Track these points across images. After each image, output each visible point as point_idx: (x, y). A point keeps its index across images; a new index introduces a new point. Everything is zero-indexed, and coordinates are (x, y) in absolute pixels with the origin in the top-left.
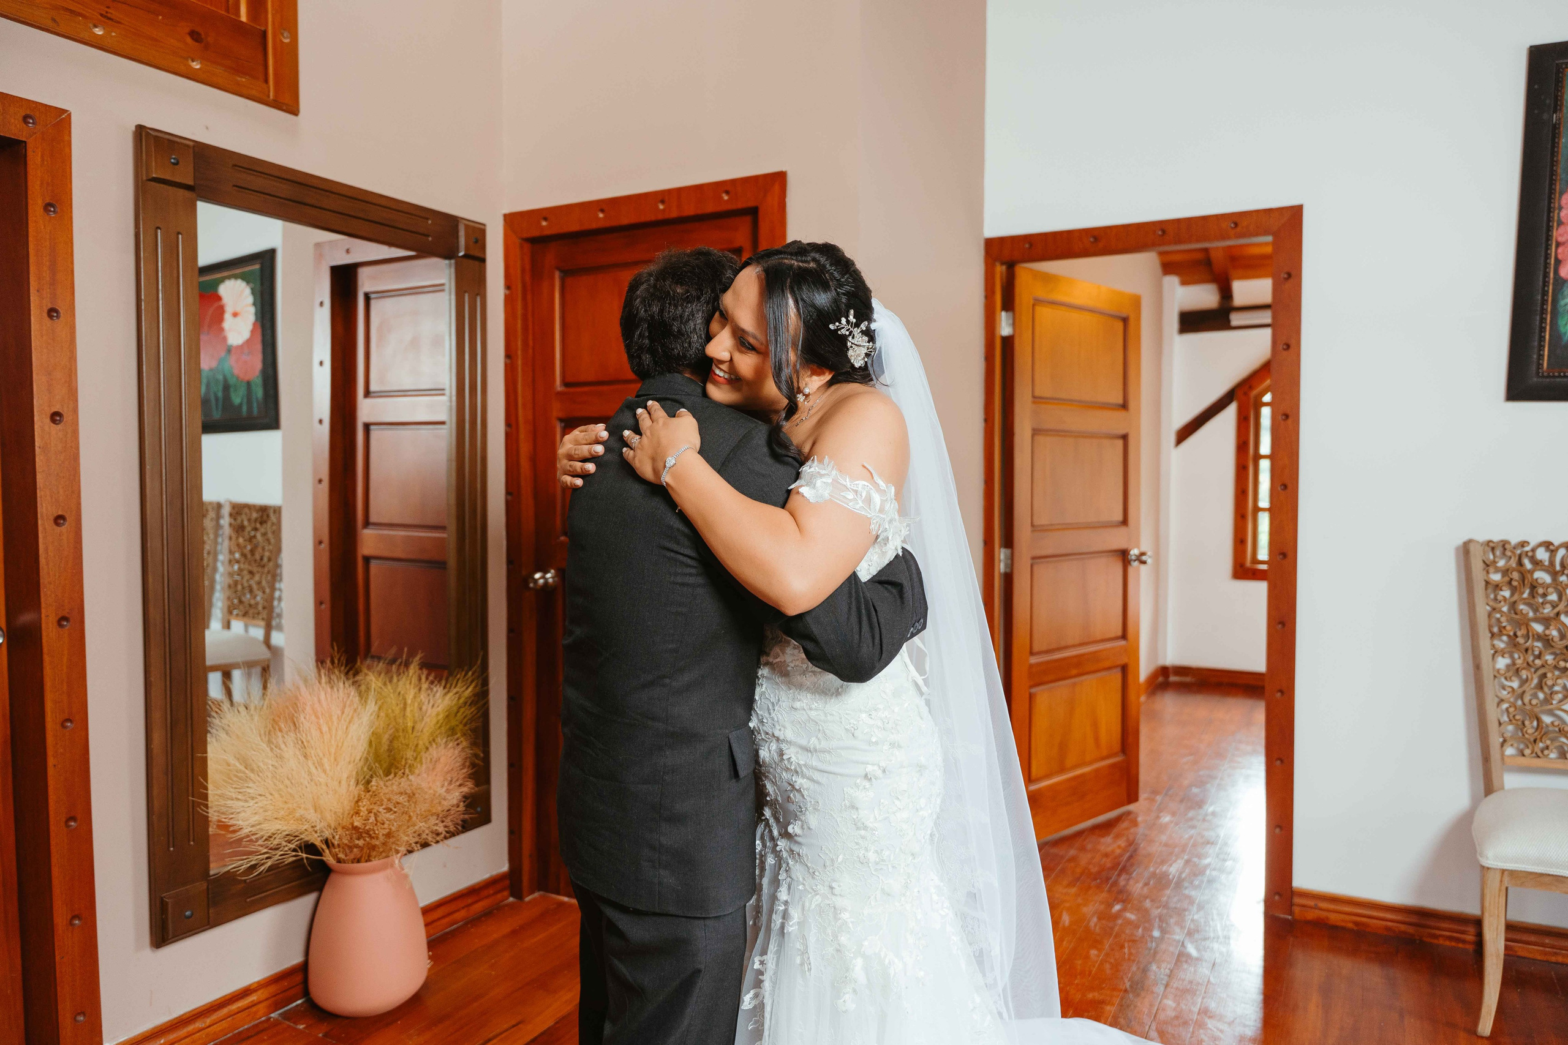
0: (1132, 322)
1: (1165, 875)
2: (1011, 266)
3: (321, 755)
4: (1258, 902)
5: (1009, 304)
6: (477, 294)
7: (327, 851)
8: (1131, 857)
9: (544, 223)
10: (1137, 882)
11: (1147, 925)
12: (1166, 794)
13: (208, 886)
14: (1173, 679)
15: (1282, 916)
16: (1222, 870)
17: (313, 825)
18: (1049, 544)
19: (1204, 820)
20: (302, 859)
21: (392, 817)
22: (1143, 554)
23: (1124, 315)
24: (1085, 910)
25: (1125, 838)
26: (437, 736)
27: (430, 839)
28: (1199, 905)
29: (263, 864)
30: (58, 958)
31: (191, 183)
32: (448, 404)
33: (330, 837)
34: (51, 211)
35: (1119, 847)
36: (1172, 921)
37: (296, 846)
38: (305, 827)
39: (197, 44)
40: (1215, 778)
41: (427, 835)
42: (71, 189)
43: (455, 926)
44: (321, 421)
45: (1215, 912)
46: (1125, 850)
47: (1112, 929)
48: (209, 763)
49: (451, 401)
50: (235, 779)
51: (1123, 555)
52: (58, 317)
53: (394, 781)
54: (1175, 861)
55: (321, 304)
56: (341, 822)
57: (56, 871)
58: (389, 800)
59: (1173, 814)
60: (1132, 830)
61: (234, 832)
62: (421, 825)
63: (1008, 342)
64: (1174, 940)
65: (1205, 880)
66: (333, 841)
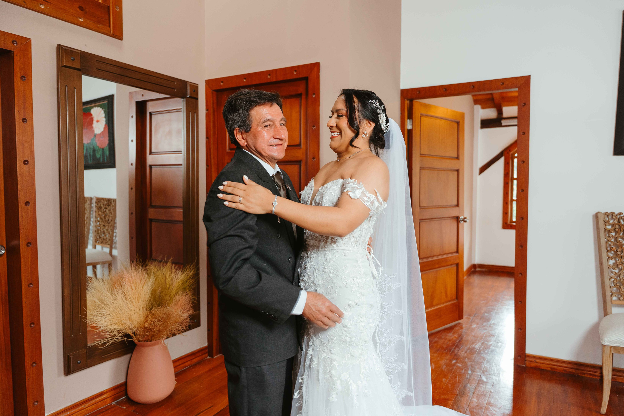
0: (461, 124)
1: (474, 348)
2: (411, 101)
3: (132, 298)
4: (512, 360)
5: (410, 117)
6: (195, 113)
7: (135, 337)
8: (460, 341)
9: (222, 84)
10: (462, 351)
11: (466, 369)
12: (475, 316)
13: (87, 351)
14: (478, 269)
15: (521, 365)
16: (497, 347)
17: (129, 326)
18: (427, 214)
19: (490, 326)
20: (125, 340)
21: (161, 323)
22: (465, 218)
23: (458, 121)
24: (441, 362)
25: (457, 334)
26: (178, 291)
27: (176, 332)
28: (487, 360)
29: (109, 342)
30: (27, 379)
31: (79, 68)
32: (183, 157)
33: (136, 331)
34: (24, 79)
35: (455, 337)
36: (476, 367)
37: (122, 335)
38: (126, 327)
39: (82, 11)
40: (495, 309)
41: (175, 330)
42: (31, 71)
43: (186, 368)
44: (132, 164)
45: (494, 363)
46: (457, 338)
47: (452, 370)
48: (87, 301)
49: (184, 156)
50: (98, 308)
51: (457, 219)
52: (26, 122)
53: (161, 309)
54: (478, 343)
55: (132, 117)
56: (140, 325)
57: (26, 345)
58: (159, 316)
59: (477, 324)
60: (460, 331)
61: (97, 329)
62: (172, 326)
63: (410, 132)
64: (477, 375)
65: (490, 350)
66: (137, 333)
